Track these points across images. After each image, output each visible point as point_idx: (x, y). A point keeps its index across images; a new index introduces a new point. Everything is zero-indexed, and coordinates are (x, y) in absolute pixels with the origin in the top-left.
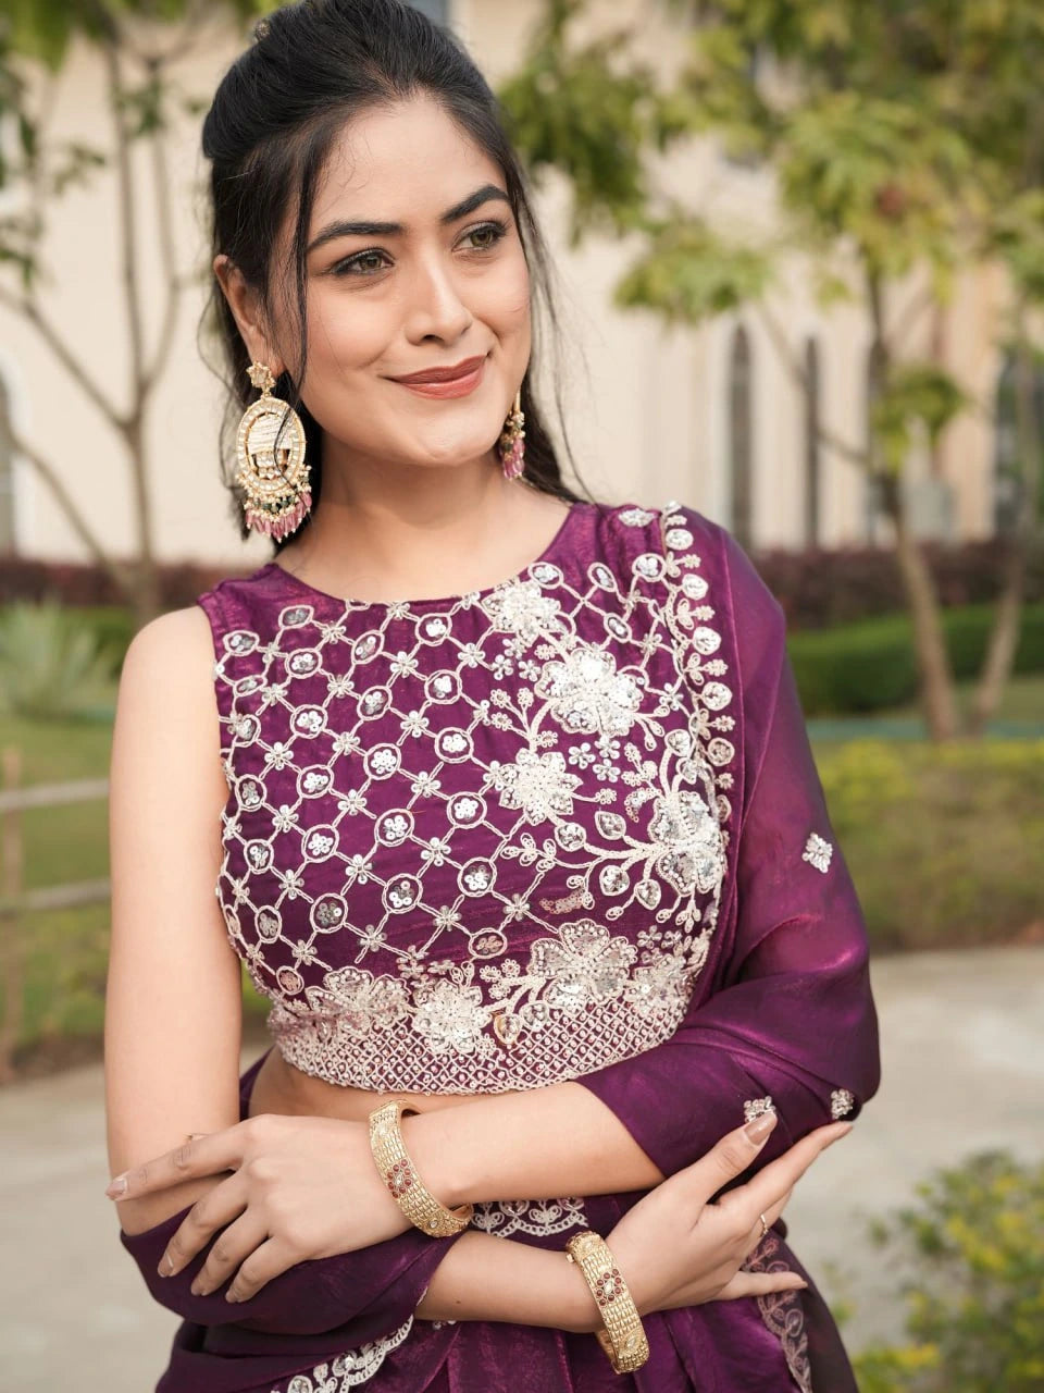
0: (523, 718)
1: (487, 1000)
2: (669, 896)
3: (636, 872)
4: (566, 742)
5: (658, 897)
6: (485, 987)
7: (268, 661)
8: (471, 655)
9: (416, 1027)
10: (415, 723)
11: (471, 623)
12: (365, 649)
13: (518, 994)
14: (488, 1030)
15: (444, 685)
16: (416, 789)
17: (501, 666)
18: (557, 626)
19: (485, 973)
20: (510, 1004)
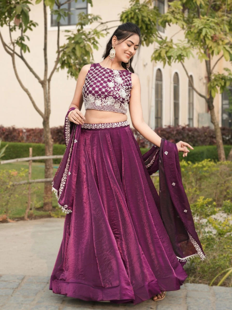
0: (112, 80)
1: (102, 102)
2: (119, 97)
3: (117, 93)
4: (115, 83)
5: (118, 96)
6: (102, 100)
7: (94, 70)
8: (110, 74)
9: (95, 103)
10: (103, 77)
11: (111, 71)
12: (102, 71)
13: (105, 102)
14: (101, 104)
15: (107, 75)
16: (101, 82)
17: (112, 75)
18: (118, 75)
19: (102, 99)
20: (104, 102)
